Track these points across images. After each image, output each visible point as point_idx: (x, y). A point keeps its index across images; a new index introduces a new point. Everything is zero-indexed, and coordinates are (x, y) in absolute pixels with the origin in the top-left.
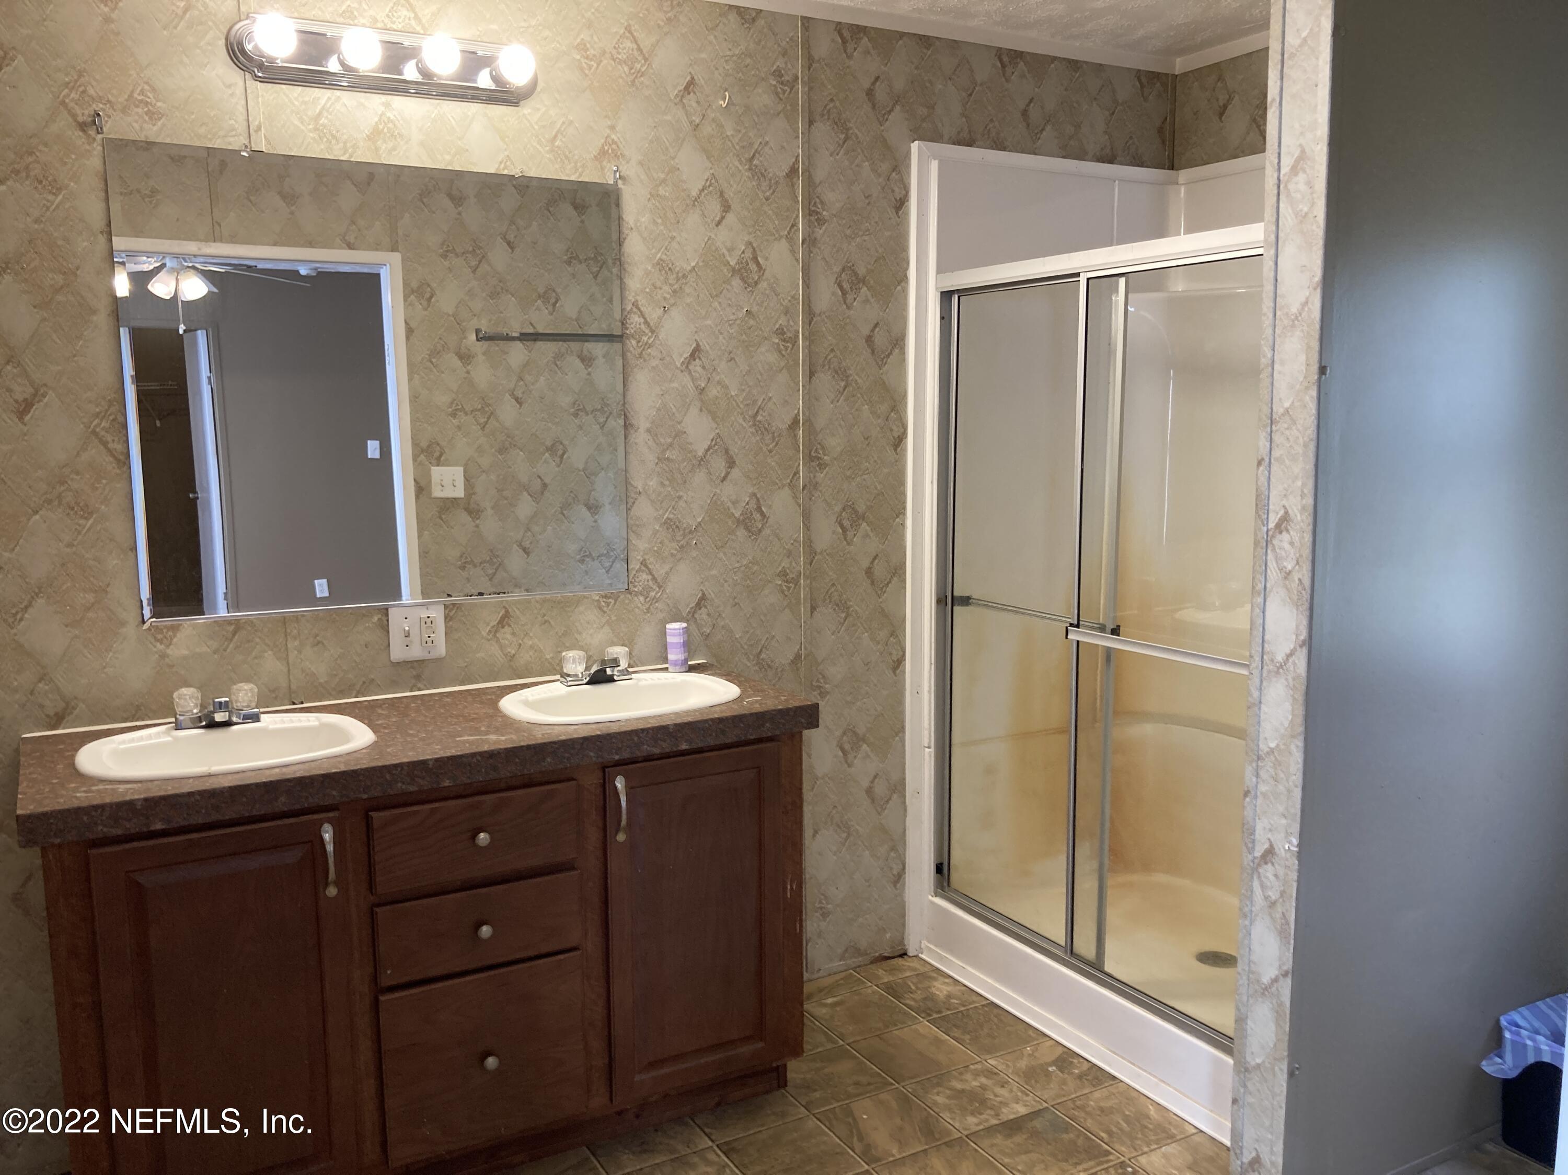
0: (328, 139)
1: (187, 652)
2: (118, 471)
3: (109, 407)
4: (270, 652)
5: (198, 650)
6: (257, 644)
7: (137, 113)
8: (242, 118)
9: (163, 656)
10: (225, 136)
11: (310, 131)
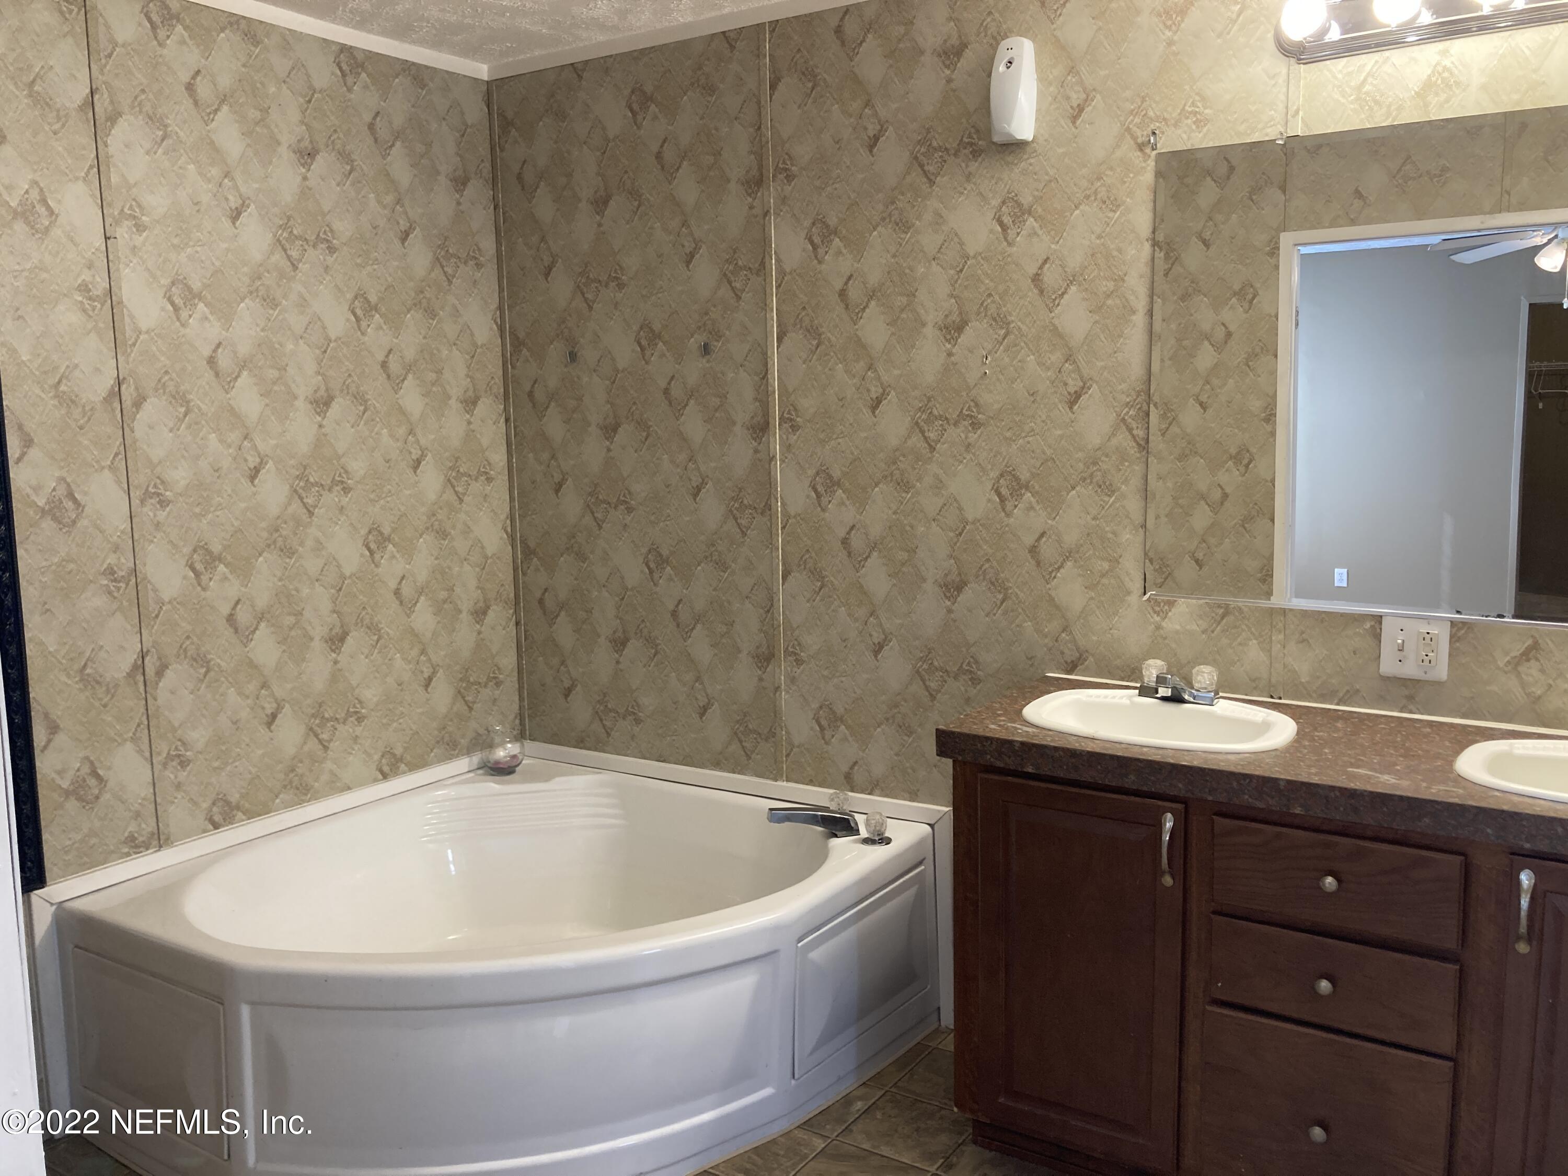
0: (1370, 106)
1: (1178, 627)
2: (1138, 455)
3: (1138, 397)
4: (1255, 641)
5: (1188, 627)
6: (1243, 630)
7: (1187, 124)
8: (1281, 107)
9: (1158, 627)
10: (1264, 128)
11: (1352, 103)
